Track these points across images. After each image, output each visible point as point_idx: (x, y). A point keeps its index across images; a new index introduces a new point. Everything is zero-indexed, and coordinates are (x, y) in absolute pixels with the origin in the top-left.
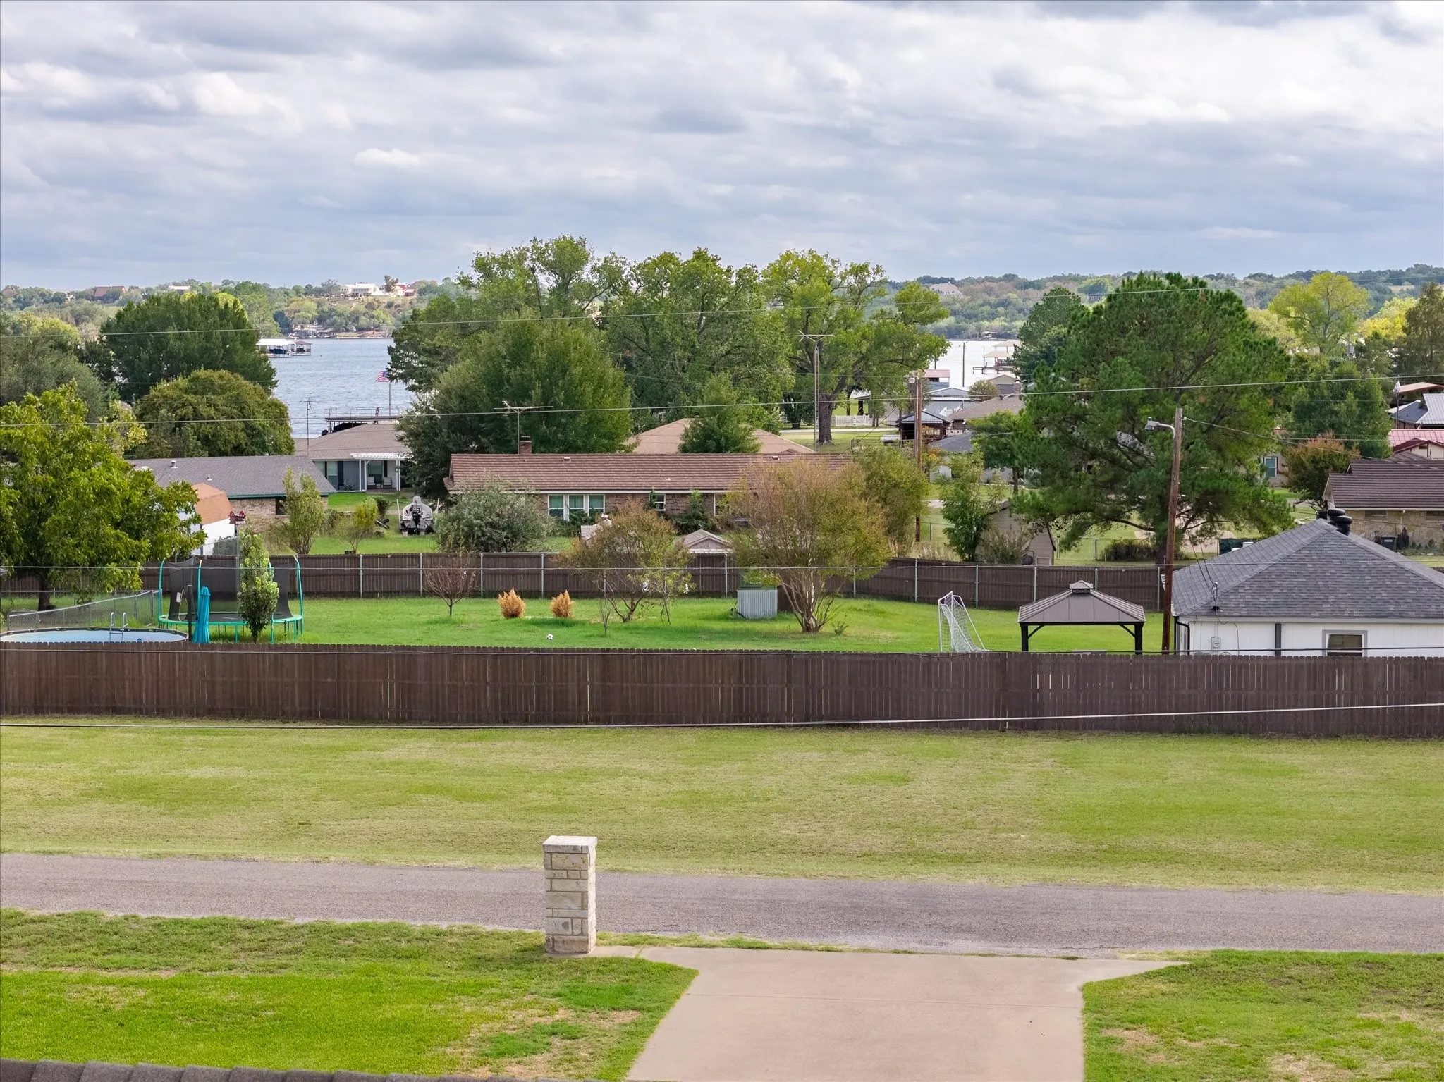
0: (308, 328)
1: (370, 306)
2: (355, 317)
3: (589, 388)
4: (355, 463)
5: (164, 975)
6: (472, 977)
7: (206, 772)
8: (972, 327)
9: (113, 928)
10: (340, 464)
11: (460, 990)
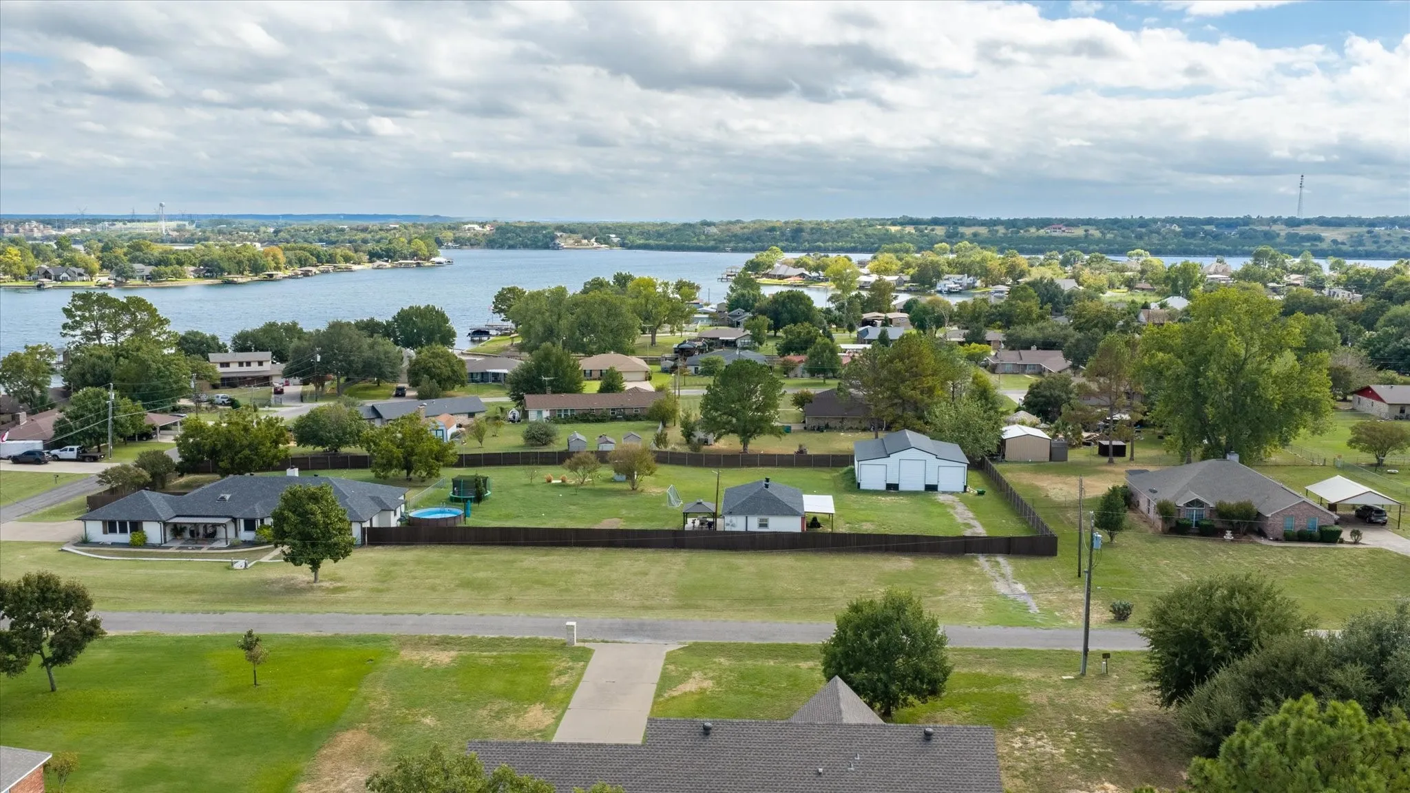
0: (450, 244)
1: (475, 235)
2: (469, 239)
3: (569, 369)
4: (487, 373)
5: (495, 653)
6: (552, 653)
7: (481, 575)
8: (721, 246)
9: (480, 640)
10: (482, 373)
11: (552, 657)
